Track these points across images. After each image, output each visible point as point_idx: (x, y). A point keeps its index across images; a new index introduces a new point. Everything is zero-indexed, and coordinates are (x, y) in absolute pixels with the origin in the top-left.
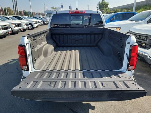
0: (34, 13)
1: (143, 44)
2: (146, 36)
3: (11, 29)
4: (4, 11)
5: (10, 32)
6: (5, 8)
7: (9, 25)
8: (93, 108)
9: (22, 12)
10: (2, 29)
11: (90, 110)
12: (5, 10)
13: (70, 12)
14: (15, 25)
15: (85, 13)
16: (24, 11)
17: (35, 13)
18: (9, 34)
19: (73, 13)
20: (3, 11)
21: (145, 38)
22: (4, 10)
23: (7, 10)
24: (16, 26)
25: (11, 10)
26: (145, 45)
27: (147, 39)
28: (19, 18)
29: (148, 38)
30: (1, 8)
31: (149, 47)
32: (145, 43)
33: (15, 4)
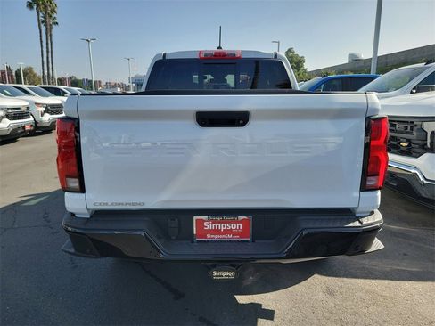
0: (100, 82)
1: (404, 144)
2: (410, 120)
3: (31, 119)
4: (15, 78)
5: (28, 128)
6: (19, 70)
7: (28, 108)
8: (269, 315)
9: (65, 79)
10: (7, 116)
11: (259, 320)
12: (18, 74)
13: (202, 56)
14: (46, 108)
15: (243, 57)
16: (71, 78)
17: (103, 84)
18: (25, 131)
19: (210, 59)
20: (12, 76)
21: (406, 128)
22: (14, 74)
23: (25, 74)
24: (47, 111)
25: (35, 75)
26: (409, 145)
27: (412, 129)
28: (57, 92)
29: (416, 126)
30: (9, 69)
31: (420, 150)
32: (408, 141)
33: (48, 58)
